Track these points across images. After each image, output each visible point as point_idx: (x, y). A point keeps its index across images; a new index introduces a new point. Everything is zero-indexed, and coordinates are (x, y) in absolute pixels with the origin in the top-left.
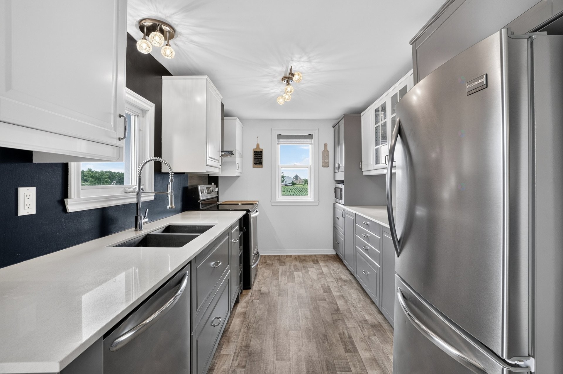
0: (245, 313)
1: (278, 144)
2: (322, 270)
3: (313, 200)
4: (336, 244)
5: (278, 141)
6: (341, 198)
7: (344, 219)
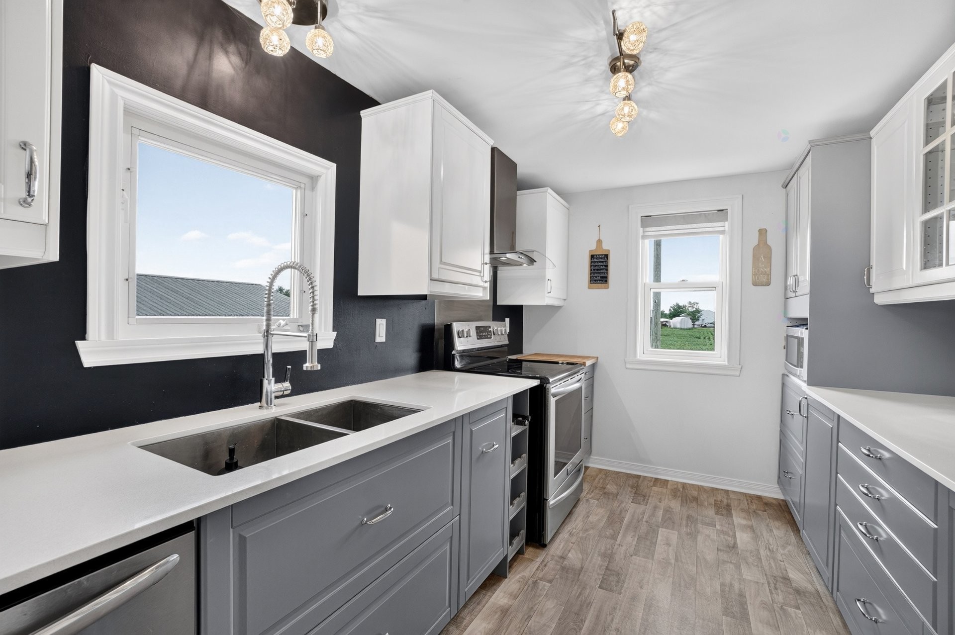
0: (508, 610)
1: (644, 237)
2: (735, 537)
3: (726, 363)
4: (784, 474)
5: (644, 232)
6: (800, 365)
7: (805, 419)
